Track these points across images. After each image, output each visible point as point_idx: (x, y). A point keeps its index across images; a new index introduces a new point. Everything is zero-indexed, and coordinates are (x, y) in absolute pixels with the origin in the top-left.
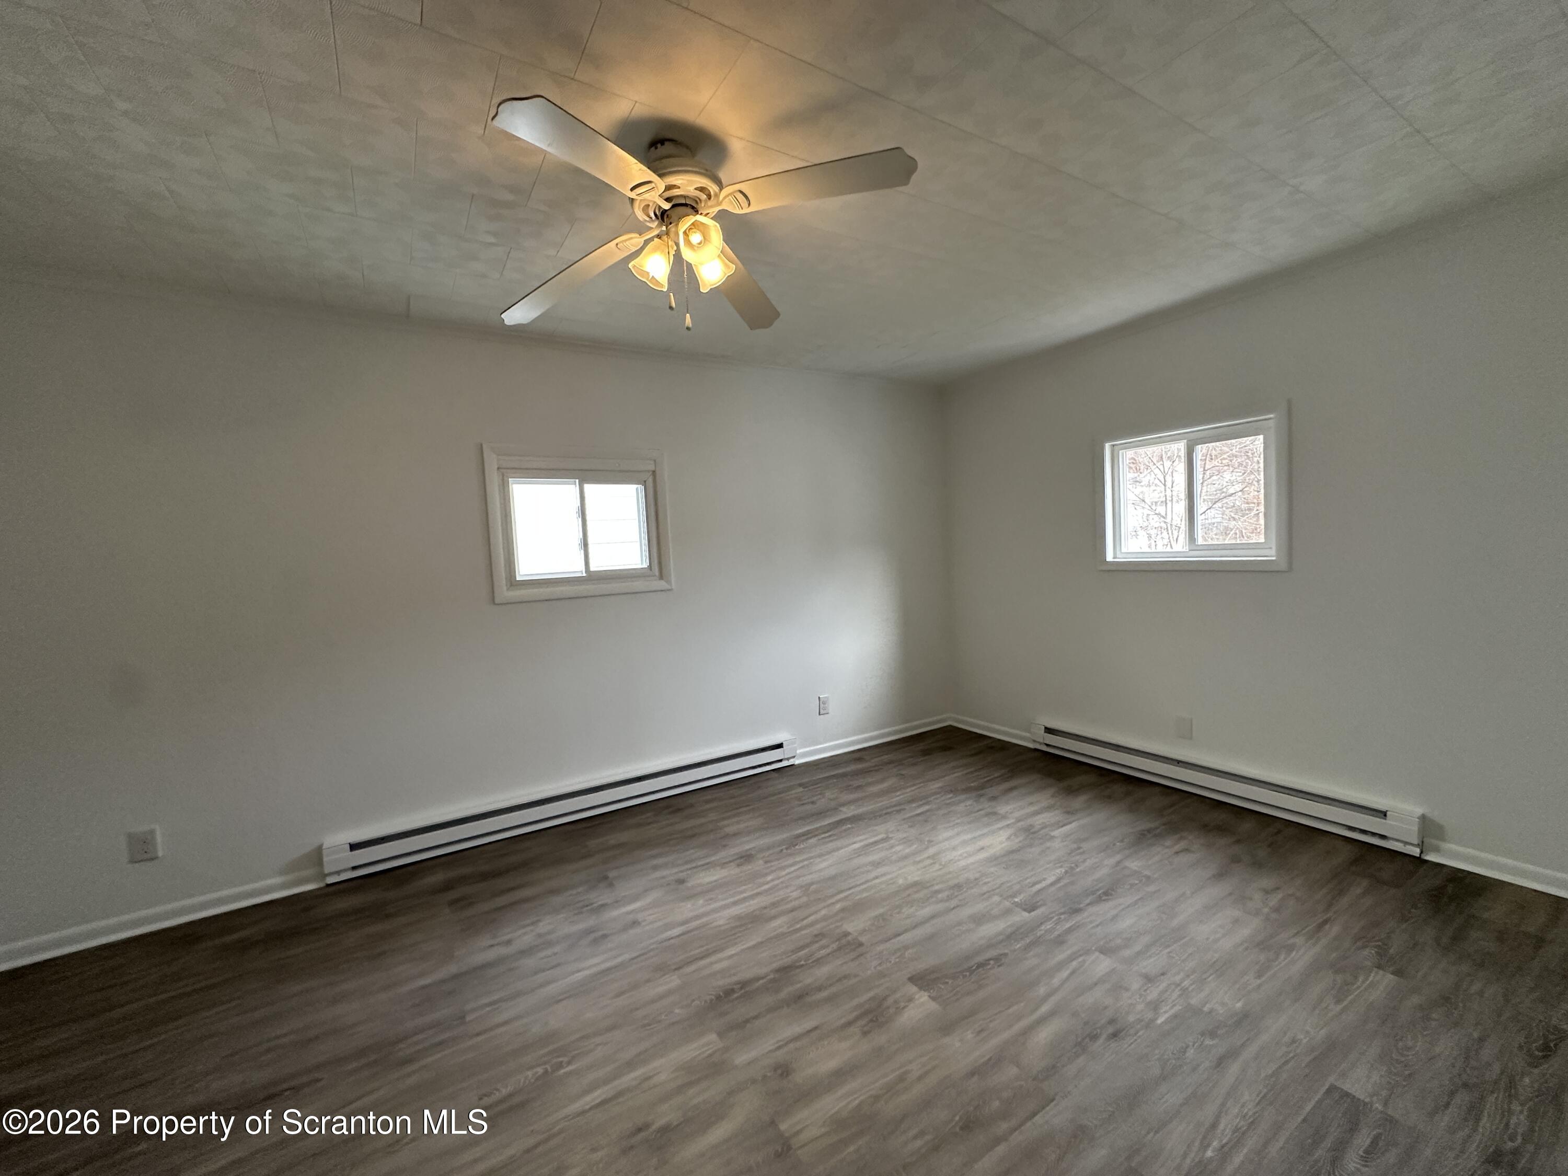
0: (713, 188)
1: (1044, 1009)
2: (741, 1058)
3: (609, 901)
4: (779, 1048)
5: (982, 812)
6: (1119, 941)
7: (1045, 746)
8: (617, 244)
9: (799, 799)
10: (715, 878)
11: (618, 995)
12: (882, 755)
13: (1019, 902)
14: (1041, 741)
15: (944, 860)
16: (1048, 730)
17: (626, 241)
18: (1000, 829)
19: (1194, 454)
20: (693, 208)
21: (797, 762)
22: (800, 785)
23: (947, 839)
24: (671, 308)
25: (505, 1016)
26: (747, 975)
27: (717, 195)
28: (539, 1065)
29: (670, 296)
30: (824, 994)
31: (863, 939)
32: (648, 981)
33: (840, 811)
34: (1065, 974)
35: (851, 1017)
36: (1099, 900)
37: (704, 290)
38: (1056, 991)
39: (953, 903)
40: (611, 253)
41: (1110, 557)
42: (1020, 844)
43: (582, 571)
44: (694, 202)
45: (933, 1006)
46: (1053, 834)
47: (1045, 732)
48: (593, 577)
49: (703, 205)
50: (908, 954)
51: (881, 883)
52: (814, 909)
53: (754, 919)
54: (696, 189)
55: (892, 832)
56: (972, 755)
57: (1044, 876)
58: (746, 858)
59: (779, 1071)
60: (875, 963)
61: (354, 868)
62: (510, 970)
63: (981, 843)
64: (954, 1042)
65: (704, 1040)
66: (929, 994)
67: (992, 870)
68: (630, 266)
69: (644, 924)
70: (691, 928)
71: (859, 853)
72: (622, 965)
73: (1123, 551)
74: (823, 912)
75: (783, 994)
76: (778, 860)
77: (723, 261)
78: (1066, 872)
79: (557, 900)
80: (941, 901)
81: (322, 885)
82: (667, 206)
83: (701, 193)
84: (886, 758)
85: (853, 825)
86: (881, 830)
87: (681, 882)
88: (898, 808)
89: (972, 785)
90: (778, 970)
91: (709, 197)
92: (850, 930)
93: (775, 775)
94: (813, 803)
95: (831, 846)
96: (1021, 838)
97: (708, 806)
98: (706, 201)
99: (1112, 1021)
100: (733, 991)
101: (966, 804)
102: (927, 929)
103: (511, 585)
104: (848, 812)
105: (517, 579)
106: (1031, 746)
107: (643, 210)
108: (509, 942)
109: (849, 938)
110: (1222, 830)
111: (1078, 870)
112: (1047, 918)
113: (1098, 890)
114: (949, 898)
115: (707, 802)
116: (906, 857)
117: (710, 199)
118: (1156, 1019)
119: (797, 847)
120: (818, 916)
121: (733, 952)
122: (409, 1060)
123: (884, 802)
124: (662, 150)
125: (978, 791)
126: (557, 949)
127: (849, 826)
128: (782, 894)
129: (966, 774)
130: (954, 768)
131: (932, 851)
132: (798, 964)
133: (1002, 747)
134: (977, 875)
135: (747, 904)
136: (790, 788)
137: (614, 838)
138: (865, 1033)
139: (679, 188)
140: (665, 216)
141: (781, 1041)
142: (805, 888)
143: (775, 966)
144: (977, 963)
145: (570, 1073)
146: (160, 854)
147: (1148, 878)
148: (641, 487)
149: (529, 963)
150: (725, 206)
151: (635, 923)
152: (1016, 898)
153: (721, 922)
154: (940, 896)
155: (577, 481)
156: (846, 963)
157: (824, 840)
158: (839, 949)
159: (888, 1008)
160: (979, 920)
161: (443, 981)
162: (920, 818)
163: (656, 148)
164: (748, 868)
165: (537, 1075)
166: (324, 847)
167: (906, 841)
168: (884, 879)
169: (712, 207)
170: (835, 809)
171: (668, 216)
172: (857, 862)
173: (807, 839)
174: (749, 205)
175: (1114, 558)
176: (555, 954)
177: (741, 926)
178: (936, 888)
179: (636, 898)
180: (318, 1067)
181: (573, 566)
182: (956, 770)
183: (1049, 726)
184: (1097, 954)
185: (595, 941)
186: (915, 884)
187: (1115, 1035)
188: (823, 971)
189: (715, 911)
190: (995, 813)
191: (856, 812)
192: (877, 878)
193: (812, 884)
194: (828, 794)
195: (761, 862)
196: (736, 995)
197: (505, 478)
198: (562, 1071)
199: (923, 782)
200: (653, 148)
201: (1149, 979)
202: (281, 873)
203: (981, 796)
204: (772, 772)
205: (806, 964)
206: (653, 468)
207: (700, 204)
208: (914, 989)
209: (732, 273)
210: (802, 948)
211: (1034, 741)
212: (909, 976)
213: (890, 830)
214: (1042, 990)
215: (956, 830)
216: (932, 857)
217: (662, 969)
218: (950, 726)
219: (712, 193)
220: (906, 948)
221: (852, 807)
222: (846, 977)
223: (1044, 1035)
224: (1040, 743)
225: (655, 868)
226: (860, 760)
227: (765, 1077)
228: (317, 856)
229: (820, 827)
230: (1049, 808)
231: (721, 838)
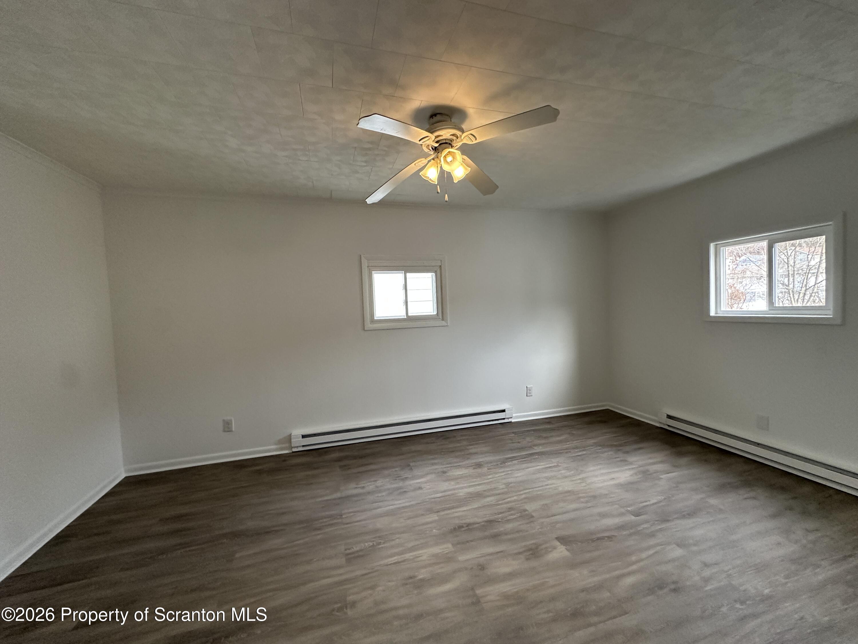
0: (458, 133)
1: (634, 567)
2: (462, 558)
3: (409, 476)
4: (482, 557)
5: (618, 459)
6: (691, 541)
7: (667, 426)
8: (415, 164)
9: (511, 440)
10: (461, 473)
11: (409, 518)
12: (562, 422)
13: (631, 510)
14: (665, 423)
15: (589, 481)
16: (669, 417)
17: (419, 162)
18: (626, 469)
19: (774, 249)
20: (450, 144)
21: (513, 420)
22: (513, 433)
23: (591, 471)
24: (438, 193)
25: (358, 519)
26: (471, 521)
27: (461, 136)
28: (371, 542)
29: (437, 187)
30: (509, 537)
31: (534, 514)
32: (423, 515)
33: (533, 448)
34: (651, 552)
35: (521, 550)
36: (684, 517)
37: (455, 181)
38: (642, 560)
39: (589, 505)
40: (412, 168)
41: (712, 313)
42: (638, 480)
43: (404, 316)
44: (450, 141)
45: (566, 553)
46: (662, 477)
47: (667, 418)
48: (410, 319)
49: (455, 142)
50: (558, 526)
51: (549, 488)
52: (510, 495)
53: (479, 495)
54: (450, 135)
55: (561, 463)
56: (618, 427)
57: (650, 499)
58: (479, 465)
59: (480, 567)
60: (539, 527)
61: (303, 446)
62: (363, 499)
63: (613, 476)
64: (575, 573)
65: (445, 546)
66: (566, 547)
67: (617, 491)
68: (420, 174)
69: (424, 489)
70: (446, 495)
71: (539, 471)
72: (412, 506)
73: (721, 310)
74: (515, 498)
75: (487, 533)
76: (495, 468)
77: (464, 167)
78: (665, 499)
79: (386, 472)
80: (582, 502)
81: (291, 452)
82: (436, 145)
83: (453, 137)
84: (565, 423)
85: (539, 457)
86: (554, 461)
87: (444, 472)
88: (567, 450)
89: (615, 443)
90: (487, 522)
91: (457, 138)
92: (527, 509)
93: (500, 426)
94: (519, 442)
95: (524, 466)
96: (640, 476)
97: (462, 438)
98: (456, 140)
99: (674, 583)
100: (463, 527)
101: (610, 453)
102: (571, 515)
103: (372, 322)
104: (537, 449)
105: (375, 319)
106: (658, 425)
107: (427, 147)
108: (363, 487)
109: (527, 512)
110: (783, 489)
111: (674, 498)
112: (647, 522)
113: (683, 512)
114: (587, 502)
115: (462, 436)
116: (566, 477)
117: (458, 138)
118: (705, 587)
119: (506, 464)
120: (513, 499)
121: (465, 509)
122: (319, 529)
123: (558, 447)
124: (435, 119)
125: (618, 447)
126: (384, 494)
127: (537, 457)
128: (493, 486)
129: (614, 437)
130: (606, 433)
131: (581, 476)
132: (497, 520)
133: (637, 424)
134: (607, 492)
135: (476, 488)
136: (508, 434)
137: (413, 448)
138: (527, 559)
139: (442, 136)
140: (436, 149)
141: (483, 554)
142: (508, 485)
143: (485, 519)
144: (597, 537)
145: (382, 547)
146: (233, 430)
147: (721, 510)
148: (434, 274)
149: (371, 498)
150: (465, 141)
151: (420, 488)
152: (629, 508)
153: (461, 494)
154: (582, 500)
155: (403, 272)
156: (523, 524)
157: (522, 462)
158: (520, 517)
159: (542, 550)
160: (603, 515)
161: (335, 499)
162: (579, 457)
163: (433, 118)
164: (479, 470)
165: (370, 546)
166: (292, 435)
167: (567, 469)
168: (551, 486)
169: (458, 142)
170: (531, 447)
171: (437, 149)
172: (538, 476)
173: (513, 460)
174: (476, 139)
175: (716, 314)
176: (383, 496)
177: (471, 498)
178: (581, 495)
179: (422, 477)
180: (285, 525)
181: (401, 313)
182: (608, 434)
183: (669, 414)
184: (674, 546)
185: (400, 494)
186: (569, 492)
187: (675, 590)
188: (510, 526)
189: (458, 489)
190: (626, 461)
191: (542, 450)
192: (547, 485)
193: (511, 483)
194: (528, 439)
195: (486, 469)
196: (463, 529)
197: (371, 271)
198: (381, 546)
199: (585, 439)
200: (431, 119)
201: (706, 565)
202: (276, 444)
203: (619, 450)
204: (499, 424)
205: (501, 521)
206: (440, 265)
207: (453, 142)
208: (558, 543)
209: (469, 172)
210: (501, 513)
211: (660, 423)
212: (556, 536)
213: (560, 461)
214: (634, 558)
215: (599, 467)
216: (583, 479)
217: (431, 511)
218: (608, 409)
219: (459, 136)
220: (557, 523)
221: (541, 447)
222: (521, 531)
223: (629, 580)
224: (664, 424)
225: (433, 464)
226: (549, 423)
227: (472, 568)
228: (289, 438)
229: (521, 455)
230: (661, 462)
231: (468, 454)
